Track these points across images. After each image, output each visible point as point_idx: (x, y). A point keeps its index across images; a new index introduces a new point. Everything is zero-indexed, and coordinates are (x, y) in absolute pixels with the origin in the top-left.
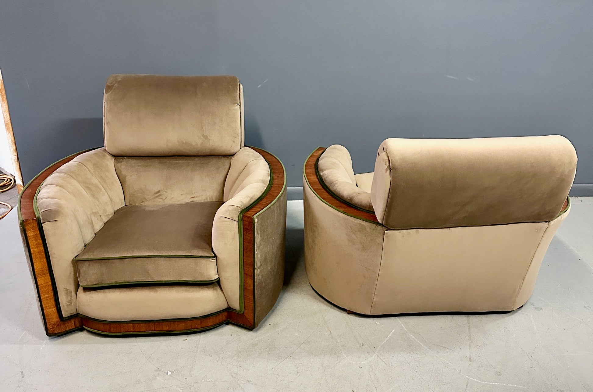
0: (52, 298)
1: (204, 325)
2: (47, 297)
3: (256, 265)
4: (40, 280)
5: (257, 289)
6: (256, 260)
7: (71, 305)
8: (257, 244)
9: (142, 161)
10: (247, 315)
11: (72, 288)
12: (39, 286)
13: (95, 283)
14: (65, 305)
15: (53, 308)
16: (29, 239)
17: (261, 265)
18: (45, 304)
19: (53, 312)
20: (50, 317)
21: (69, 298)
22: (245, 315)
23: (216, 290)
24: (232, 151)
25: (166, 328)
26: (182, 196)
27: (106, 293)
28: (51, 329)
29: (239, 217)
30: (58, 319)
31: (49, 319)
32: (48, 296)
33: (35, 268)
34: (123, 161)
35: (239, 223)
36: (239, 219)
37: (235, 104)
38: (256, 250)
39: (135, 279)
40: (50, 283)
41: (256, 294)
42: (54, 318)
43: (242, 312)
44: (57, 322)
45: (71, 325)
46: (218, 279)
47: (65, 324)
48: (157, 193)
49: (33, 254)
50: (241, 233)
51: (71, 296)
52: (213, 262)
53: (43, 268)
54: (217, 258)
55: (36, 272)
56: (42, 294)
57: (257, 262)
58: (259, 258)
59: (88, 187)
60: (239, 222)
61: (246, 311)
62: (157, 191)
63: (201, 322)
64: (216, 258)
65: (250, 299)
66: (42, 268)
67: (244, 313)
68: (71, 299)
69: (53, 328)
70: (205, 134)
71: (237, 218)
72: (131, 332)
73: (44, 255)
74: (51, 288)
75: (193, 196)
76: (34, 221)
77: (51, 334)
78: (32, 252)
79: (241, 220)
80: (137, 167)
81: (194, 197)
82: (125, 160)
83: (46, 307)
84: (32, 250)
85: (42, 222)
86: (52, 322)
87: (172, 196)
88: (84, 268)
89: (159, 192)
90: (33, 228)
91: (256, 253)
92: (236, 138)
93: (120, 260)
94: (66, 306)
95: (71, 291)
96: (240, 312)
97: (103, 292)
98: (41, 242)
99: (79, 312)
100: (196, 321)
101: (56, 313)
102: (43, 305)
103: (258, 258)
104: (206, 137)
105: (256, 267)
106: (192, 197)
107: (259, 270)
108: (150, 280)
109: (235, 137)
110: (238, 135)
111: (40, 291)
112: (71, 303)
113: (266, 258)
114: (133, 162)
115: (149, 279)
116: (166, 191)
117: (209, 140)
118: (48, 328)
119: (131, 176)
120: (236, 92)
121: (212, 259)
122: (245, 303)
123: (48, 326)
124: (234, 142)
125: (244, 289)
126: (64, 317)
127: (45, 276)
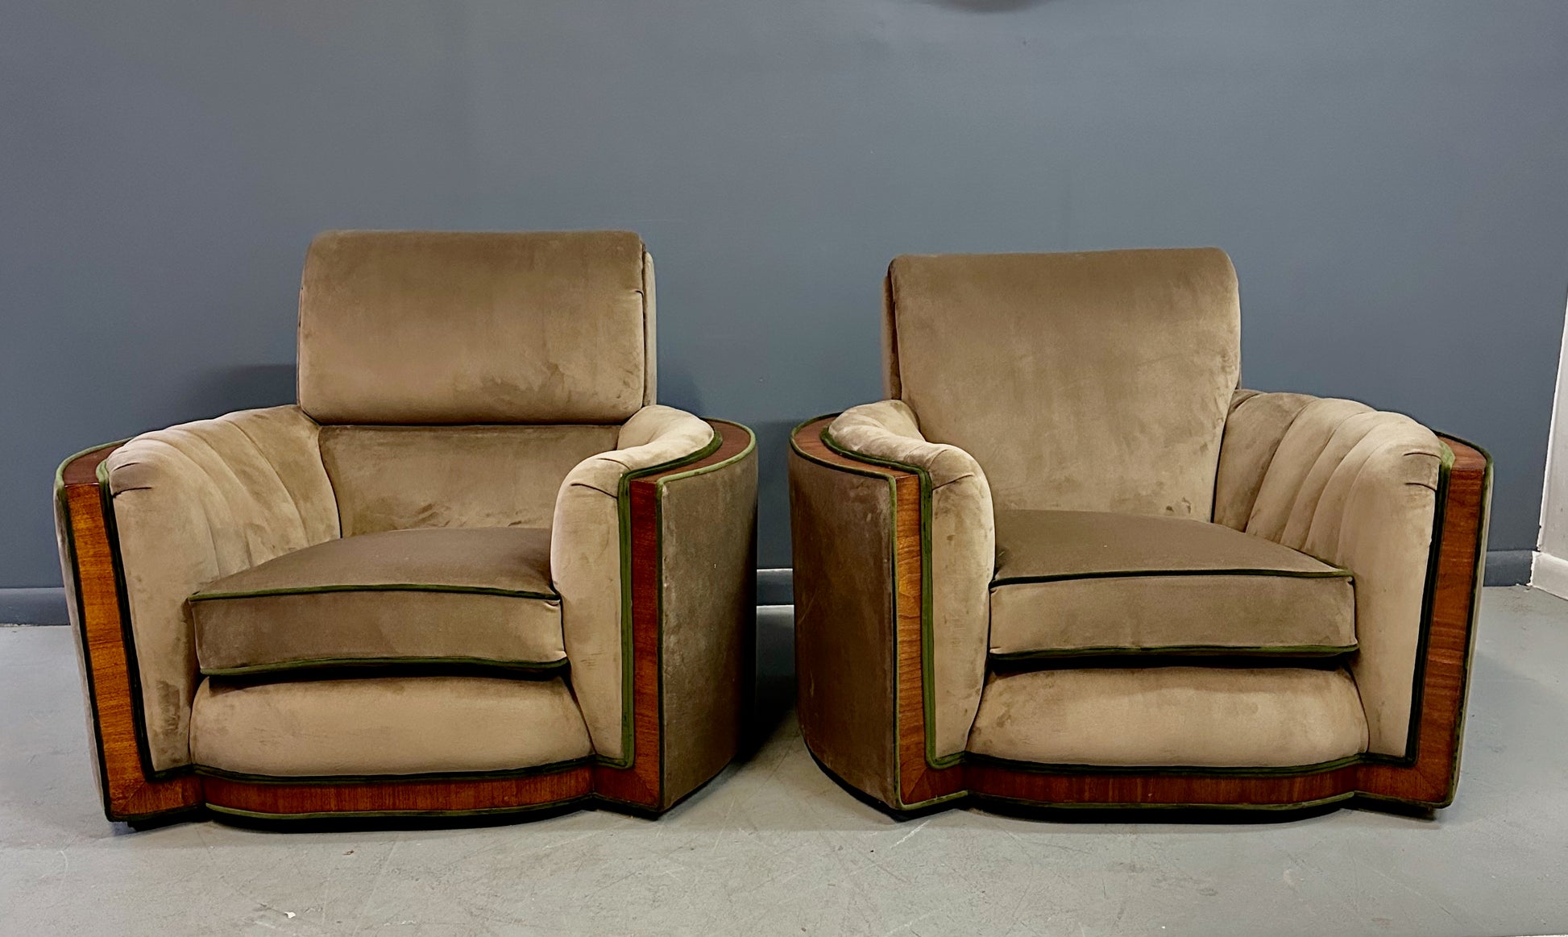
0: (127, 710)
1: (526, 798)
2: (112, 707)
3: (664, 622)
4: (98, 656)
5: (667, 692)
6: (665, 606)
7: (176, 734)
8: (668, 560)
9: (391, 434)
10: (642, 772)
11: (181, 683)
12: (95, 673)
13: (239, 662)
14: (159, 730)
15: (127, 740)
16: (76, 538)
17: (679, 626)
18: (105, 727)
19: (126, 751)
20: (118, 765)
21: (172, 709)
22: (638, 771)
23: (560, 694)
24: (621, 410)
25: (423, 803)
26: (488, 519)
27: (267, 692)
28: (119, 799)
29: (622, 487)
30: (138, 775)
31: (115, 771)
32: (117, 706)
33: (88, 620)
34: (341, 435)
35: (621, 504)
36: (621, 490)
37: (631, 287)
38: (664, 578)
39: (345, 650)
40: (125, 668)
41: (665, 707)
42: (130, 769)
43: (630, 764)
44: (136, 780)
45: (173, 797)
46: (566, 661)
47: (156, 792)
48: (425, 509)
49: (86, 579)
50: (626, 532)
51: (177, 707)
52: (552, 611)
53: (109, 622)
54: (561, 603)
55: (90, 631)
56: (101, 695)
57: (668, 613)
58: (674, 602)
59: (244, 472)
60: (620, 499)
61: (640, 760)
62: (423, 504)
63: (519, 791)
64: (559, 601)
65: (650, 722)
66: (106, 622)
67: (633, 767)
68: (175, 714)
69: (125, 798)
70: (552, 360)
71: (616, 489)
72: (332, 810)
73: (113, 589)
74: (124, 684)
75: (517, 520)
76: (93, 489)
77: (118, 814)
78: (82, 576)
79: (627, 494)
80: (376, 448)
81: (520, 522)
82: (346, 432)
83: (110, 734)
84: (82, 569)
85: (112, 493)
86: (123, 778)
87: (464, 519)
88: (214, 622)
89: (429, 507)
90: (89, 509)
91: (665, 585)
92: (631, 373)
93: (309, 596)
94: (162, 736)
95: (178, 691)
96: (623, 764)
97: (261, 692)
98: (107, 549)
99: (197, 759)
100: (506, 784)
101: (135, 757)
102: (102, 729)
103: (669, 603)
104: (554, 368)
105: (664, 625)
106: (514, 521)
107: (673, 639)
108: (385, 655)
109: (628, 371)
110: (636, 366)
111: (97, 686)
112: (177, 728)
113: (692, 611)
114: (367, 436)
115: (383, 653)
116: (447, 505)
117: (563, 374)
118: (111, 796)
119: (360, 469)
120: (635, 262)
121: (549, 601)
122: (637, 734)
123: (112, 791)
124: (625, 383)
125: (634, 695)
126: (156, 770)
127: (113, 646)
